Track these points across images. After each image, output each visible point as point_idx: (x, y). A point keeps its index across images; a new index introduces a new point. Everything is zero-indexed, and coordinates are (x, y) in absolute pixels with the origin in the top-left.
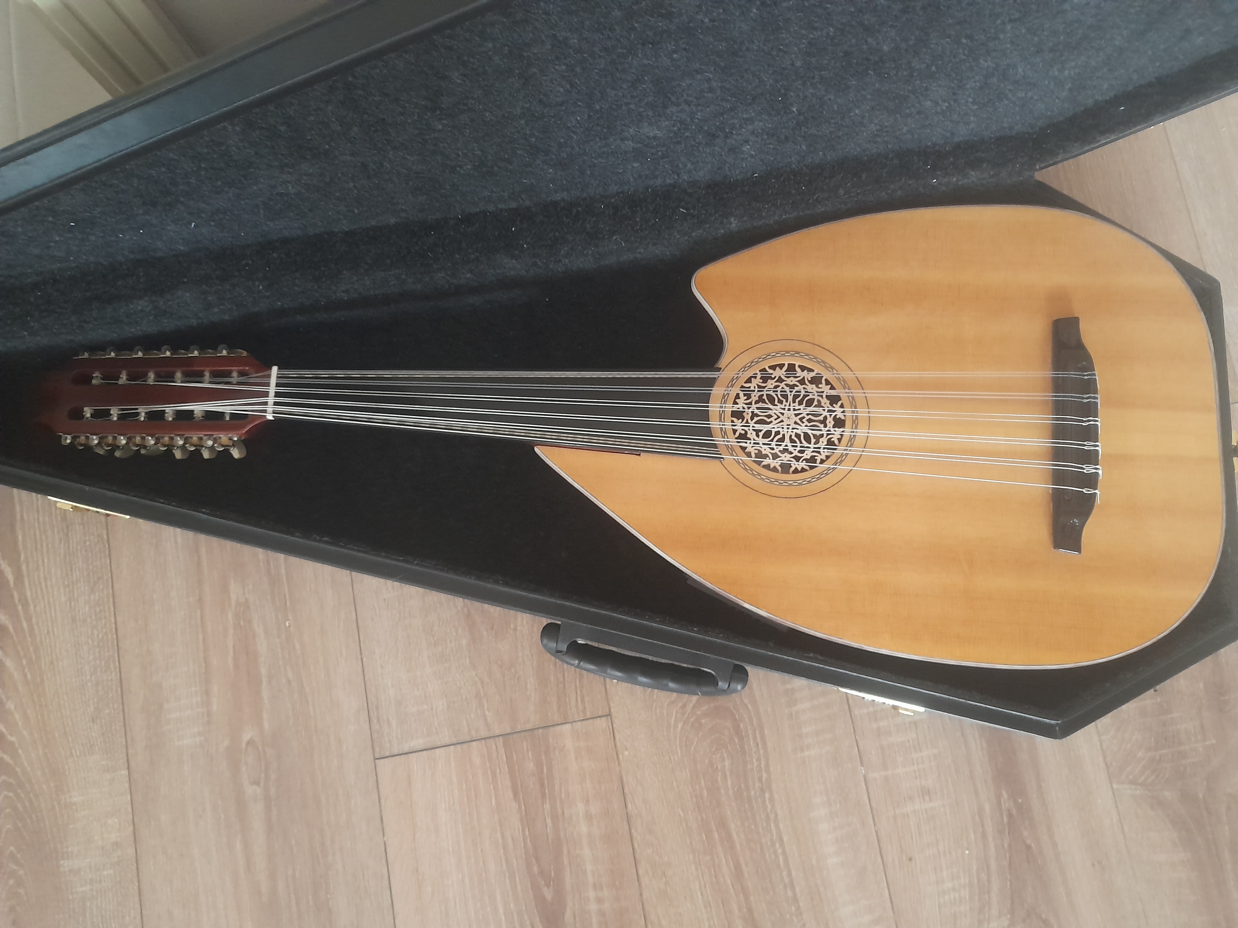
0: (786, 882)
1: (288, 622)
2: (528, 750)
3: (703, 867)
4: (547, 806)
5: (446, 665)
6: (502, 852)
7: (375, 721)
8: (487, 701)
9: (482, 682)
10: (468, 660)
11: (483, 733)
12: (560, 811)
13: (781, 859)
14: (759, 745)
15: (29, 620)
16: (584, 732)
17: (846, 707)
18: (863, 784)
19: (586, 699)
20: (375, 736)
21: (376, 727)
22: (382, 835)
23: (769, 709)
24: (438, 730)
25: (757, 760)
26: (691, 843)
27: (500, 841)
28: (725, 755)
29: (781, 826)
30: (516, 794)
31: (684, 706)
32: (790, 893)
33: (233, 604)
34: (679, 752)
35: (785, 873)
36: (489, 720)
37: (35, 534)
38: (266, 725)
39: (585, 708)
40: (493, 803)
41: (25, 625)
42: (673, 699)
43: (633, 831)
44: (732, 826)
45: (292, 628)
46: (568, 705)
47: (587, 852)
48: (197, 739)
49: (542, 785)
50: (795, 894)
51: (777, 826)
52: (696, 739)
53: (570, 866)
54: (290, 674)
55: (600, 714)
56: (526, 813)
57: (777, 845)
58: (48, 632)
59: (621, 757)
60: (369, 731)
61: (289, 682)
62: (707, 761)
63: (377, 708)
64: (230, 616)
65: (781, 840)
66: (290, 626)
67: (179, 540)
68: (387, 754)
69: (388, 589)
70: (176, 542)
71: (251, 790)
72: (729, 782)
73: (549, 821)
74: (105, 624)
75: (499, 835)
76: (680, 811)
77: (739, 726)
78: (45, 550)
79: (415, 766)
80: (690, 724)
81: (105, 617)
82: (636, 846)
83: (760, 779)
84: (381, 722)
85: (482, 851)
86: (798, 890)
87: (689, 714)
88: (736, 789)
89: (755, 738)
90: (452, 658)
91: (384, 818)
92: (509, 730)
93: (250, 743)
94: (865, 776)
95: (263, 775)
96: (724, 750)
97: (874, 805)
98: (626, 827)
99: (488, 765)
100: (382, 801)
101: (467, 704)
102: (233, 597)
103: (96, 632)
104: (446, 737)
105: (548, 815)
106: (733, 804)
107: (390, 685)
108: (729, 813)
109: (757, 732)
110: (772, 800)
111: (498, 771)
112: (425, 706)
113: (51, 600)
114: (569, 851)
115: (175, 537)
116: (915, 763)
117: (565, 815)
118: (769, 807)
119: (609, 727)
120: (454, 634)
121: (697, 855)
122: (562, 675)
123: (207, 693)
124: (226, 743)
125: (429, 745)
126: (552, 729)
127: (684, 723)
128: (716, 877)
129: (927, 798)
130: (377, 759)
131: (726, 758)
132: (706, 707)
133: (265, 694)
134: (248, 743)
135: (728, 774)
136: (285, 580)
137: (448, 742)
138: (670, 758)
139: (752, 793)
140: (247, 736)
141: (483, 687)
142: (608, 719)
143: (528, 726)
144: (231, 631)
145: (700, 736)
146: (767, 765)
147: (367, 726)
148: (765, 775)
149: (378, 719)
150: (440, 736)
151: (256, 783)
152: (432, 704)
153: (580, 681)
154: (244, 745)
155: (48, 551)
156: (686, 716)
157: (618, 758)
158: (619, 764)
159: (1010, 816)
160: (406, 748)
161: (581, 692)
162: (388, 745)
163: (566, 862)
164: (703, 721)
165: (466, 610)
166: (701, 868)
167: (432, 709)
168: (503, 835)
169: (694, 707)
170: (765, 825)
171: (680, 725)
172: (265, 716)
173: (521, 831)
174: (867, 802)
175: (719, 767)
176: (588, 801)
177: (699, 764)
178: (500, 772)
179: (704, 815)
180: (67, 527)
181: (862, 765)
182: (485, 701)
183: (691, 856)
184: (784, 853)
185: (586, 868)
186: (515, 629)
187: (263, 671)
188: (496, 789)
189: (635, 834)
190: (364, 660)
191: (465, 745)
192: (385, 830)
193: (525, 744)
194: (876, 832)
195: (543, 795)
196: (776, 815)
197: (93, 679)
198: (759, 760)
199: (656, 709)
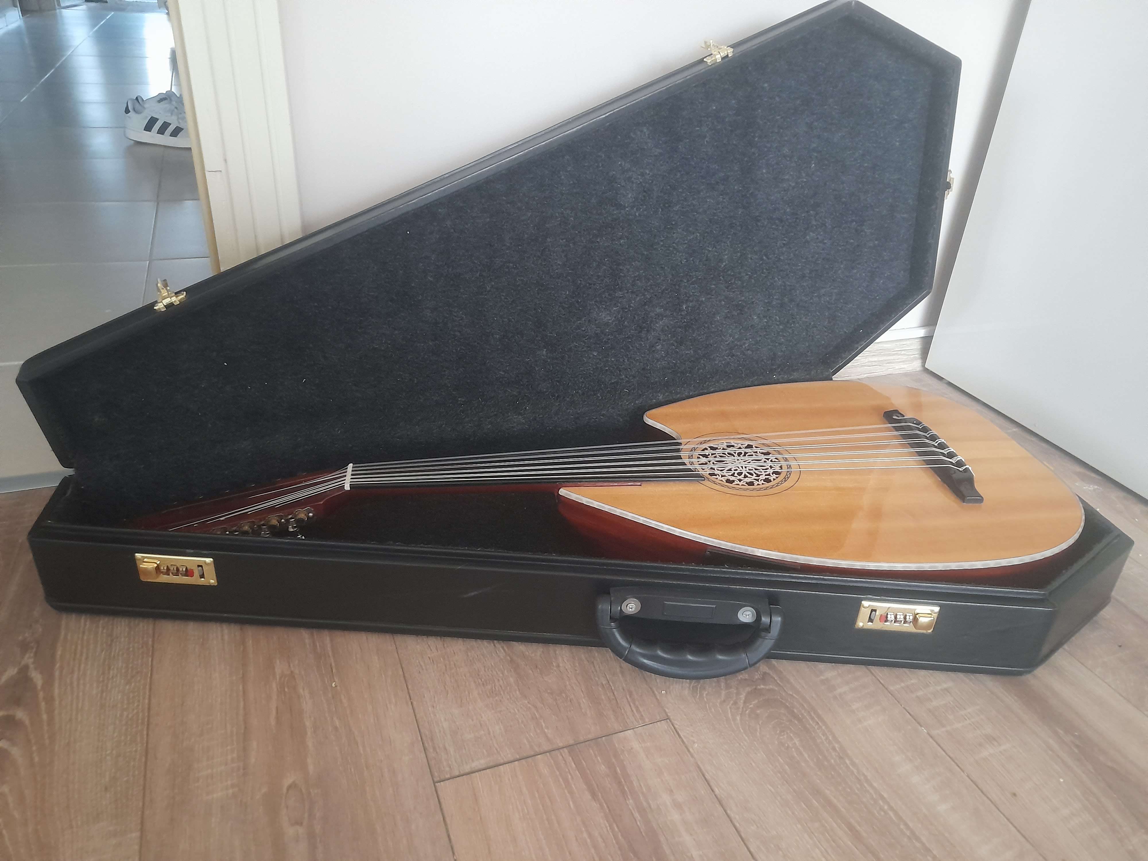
0: (908, 834)
1: (334, 683)
2: (596, 756)
3: (816, 835)
4: (631, 802)
5: (497, 698)
6: (593, 851)
7: (431, 750)
8: (544, 721)
9: (536, 707)
10: (518, 692)
11: (546, 747)
12: (645, 804)
13: (891, 814)
14: (819, 723)
15: (50, 711)
16: (648, 734)
17: (881, 685)
18: (931, 740)
19: (641, 709)
20: (432, 763)
21: (432, 754)
22: (451, 853)
23: (814, 696)
24: (498, 750)
25: (824, 735)
26: (793, 813)
27: (588, 841)
28: (792, 735)
29: (875, 785)
30: (593, 795)
31: (735, 703)
32: (918, 845)
33: (278, 677)
34: (746, 738)
35: (902, 827)
36: (549, 736)
37: (76, 650)
38: (311, 768)
39: (642, 716)
40: (572, 806)
41: (45, 717)
42: (723, 699)
43: (729, 812)
44: (827, 792)
45: (338, 688)
46: (625, 715)
47: (687, 839)
48: (230, 791)
49: (619, 783)
50: (923, 844)
51: (871, 785)
52: (758, 727)
53: (674, 855)
54: (337, 723)
55: (658, 718)
56: (610, 810)
57: (881, 802)
58: (70, 720)
59: (691, 750)
60: (425, 760)
61: (336, 728)
62: (777, 742)
63: (432, 740)
64: (274, 686)
65: (882, 797)
66: (336, 686)
67: (226, 637)
68: (448, 776)
69: (431, 650)
70: (223, 640)
71: (290, 831)
72: (806, 756)
73: (637, 815)
74: (138, 706)
75: (585, 835)
76: (770, 787)
77: (793, 711)
78: (83, 658)
79: (480, 783)
80: (747, 716)
81: (139, 701)
82: (737, 825)
83: (834, 749)
84: (438, 751)
85: (570, 854)
86: (924, 839)
87: (743, 708)
88: (815, 760)
89: (812, 718)
90: (502, 693)
91: (452, 837)
92: (572, 742)
93: (293, 786)
94: (928, 734)
95: (306, 815)
96: (788, 732)
97: (952, 755)
98: (720, 809)
99: (558, 773)
100: (448, 820)
101: (524, 726)
102: (278, 671)
103: (125, 713)
104: (508, 754)
105: (633, 809)
106: (819, 773)
107: (443, 719)
108: (818, 781)
109: (812, 714)
110: (853, 764)
111: (570, 777)
112: (482, 732)
113: (81, 694)
114: (667, 840)
115: (222, 636)
116: (966, 718)
117: (652, 807)
118: (855, 771)
119: (671, 729)
120: (501, 675)
121: (805, 825)
122: (612, 694)
123: (245, 749)
124: (264, 790)
125: (492, 764)
126: (614, 736)
127: (741, 716)
128: (834, 841)
129: (995, 743)
130: (438, 782)
131: (793, 737)
132: (756, 701)
133: (310, 743)
134: (289, 787)
135: (801, 749)
136: (330, 653)
137: (512, 759)
138: (740, 745)
139: (832, 761)
140: (288, 781)
141: (537, 711)
142: (667, 722)
143: (590, 737)
144: (274, 696)
145: (760, 723)
146: (834, 736)
147: (423, 755)
148: (837, 746)
149: (434, 749)
150: (502, 755)
151: (298, 823)
152: (488, 729)
153: (630, 697)
154: (285, 790)
155: (87, 658)
156: (741, 710)
157: (689, 751)
158: (692, 756)
159: (1077, 746)
160: (467, 768)
161: (634, 704)
162: (447, 769)
163: (667, 851)
164: (758, 712)
165: (509, 658)
166: (815, 836)
167: (489, 734)
168: (590, 835)
169: (745, 702)
170: (859, 786)
171: (738, 718)
172: (309, 761)
173: (609, 828)
174: (944, 753)
175: (790, 745)
176: (672, 791)
177: (770, 746)
178: (572, 778)
179: (795, 787)
180: (112, 641)
181: (921, 726)
182: (542, 721)
183: (799, 826)
184: (891, 808)
185: (692, 855)
186: (558, 666)
187: (308, 724)
188: (571, 793)
189: (732, 815)
190: (415, 703)
191: (530, 760)
192: (455, 849)
193: (591, 751)
194: (968, 776)
195: (623, 792)
196: (865, 776)
197: (114, 752)
198: (824, 734)
199: (710, 709)
